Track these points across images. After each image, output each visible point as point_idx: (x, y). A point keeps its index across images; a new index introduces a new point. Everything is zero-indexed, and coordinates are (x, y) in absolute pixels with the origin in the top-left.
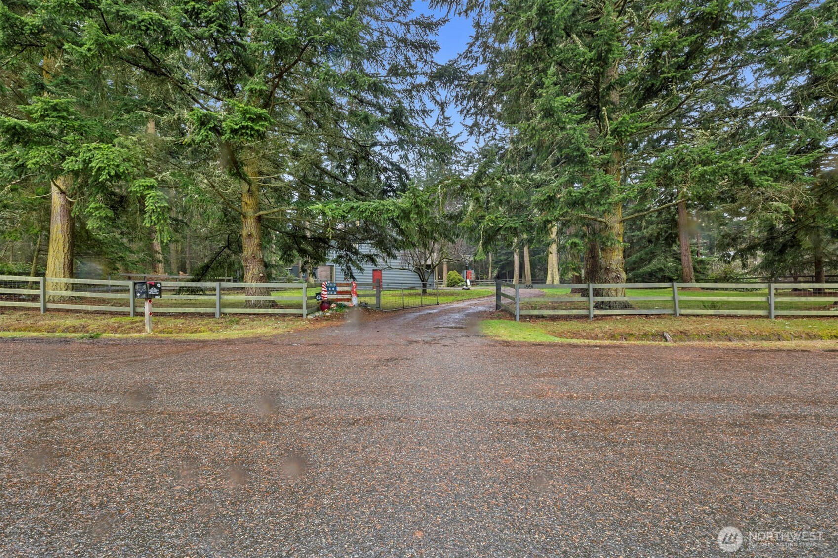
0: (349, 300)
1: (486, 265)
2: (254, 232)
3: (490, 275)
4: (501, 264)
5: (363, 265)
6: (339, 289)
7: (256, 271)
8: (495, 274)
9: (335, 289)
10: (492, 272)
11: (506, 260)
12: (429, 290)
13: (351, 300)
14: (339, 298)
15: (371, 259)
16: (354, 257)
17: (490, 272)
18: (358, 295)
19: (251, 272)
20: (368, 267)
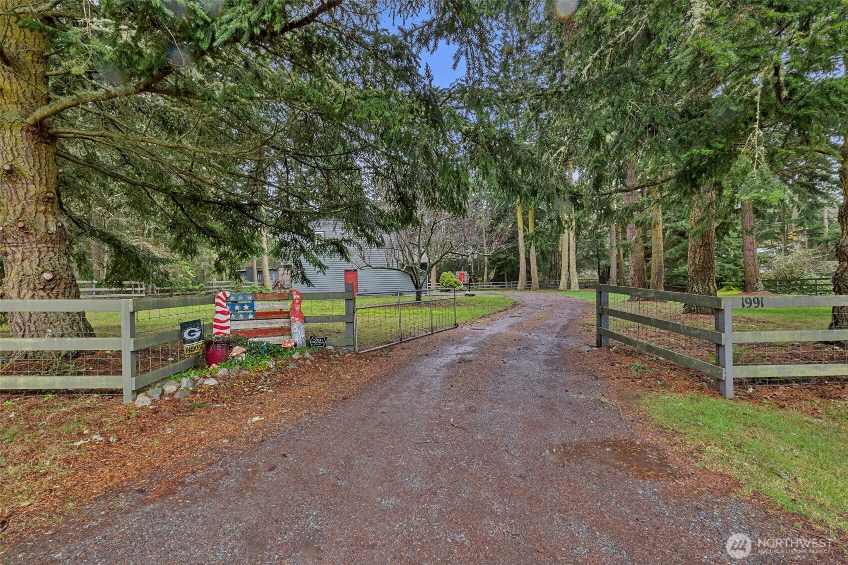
0: (286, 331)
1: (480, 264)
2: (24, 166)
3: (485, 277)
4: (500, 263)
5: (324, 259)
6: (260, 306)
7: (30, 267)
8: (492, 276)
9: (251, 307)
10: (488, 274)
11: (505, 259)
12: (424, 298)
13: (289, 330)
14: (260, 326)
15: (339, 248)
16: (307, 245)
17: (486, 273)
18: (305, 320)
19: (16, 268)
20: (334, 263)
